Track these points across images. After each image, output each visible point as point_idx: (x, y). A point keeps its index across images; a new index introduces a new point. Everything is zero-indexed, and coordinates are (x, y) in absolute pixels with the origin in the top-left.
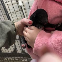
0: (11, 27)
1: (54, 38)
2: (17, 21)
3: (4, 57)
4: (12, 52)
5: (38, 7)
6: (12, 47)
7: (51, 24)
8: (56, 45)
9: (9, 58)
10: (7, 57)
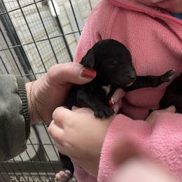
0: (9, 101)
1: (163, 139)
2: (41, 66)
3: (9, 174)
4: (31, 160)
5: (100, 36)
6: (32, 144)
7: (147, 76)
8: (170, 165)
9: (22, 175)
10: (17, 174)
